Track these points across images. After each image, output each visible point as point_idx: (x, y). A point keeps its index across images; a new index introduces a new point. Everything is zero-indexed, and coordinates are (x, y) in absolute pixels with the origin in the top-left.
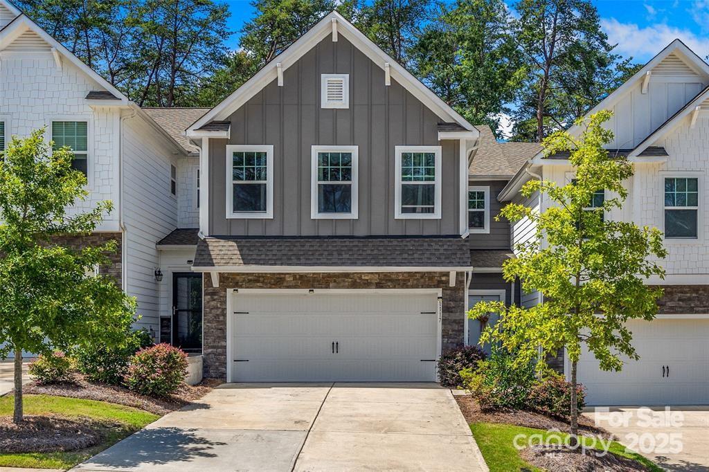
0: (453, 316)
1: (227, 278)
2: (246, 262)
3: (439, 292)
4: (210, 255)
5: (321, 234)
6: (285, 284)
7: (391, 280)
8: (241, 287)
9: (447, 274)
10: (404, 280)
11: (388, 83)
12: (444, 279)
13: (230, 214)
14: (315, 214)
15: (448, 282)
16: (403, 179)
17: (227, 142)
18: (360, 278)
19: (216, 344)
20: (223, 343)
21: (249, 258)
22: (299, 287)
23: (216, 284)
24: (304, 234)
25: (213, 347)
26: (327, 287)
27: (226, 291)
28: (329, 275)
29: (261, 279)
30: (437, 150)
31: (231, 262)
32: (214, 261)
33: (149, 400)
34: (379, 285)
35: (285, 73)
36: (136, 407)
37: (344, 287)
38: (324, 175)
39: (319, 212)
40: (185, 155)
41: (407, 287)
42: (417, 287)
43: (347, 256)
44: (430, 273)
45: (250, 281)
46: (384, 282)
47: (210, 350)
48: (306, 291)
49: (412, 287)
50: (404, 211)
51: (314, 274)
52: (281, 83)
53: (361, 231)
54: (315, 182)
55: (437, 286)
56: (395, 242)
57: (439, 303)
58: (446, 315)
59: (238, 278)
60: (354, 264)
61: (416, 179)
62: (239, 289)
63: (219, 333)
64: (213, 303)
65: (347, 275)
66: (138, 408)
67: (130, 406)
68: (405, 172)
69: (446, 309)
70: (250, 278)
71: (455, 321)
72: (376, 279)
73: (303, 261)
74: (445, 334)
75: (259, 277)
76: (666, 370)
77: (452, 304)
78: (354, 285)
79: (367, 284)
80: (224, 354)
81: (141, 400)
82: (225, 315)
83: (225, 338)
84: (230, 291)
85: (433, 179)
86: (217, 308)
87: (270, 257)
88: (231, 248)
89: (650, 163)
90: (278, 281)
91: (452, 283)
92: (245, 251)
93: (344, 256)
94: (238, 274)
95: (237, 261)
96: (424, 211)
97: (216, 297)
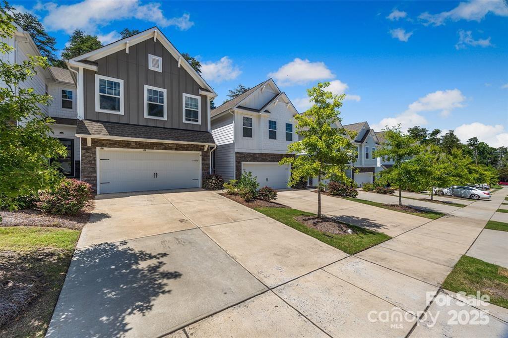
0: (206, 162)
1: (97, 142)
2: (111, 134)
3: (200, 153)
4: (86, 129)
5: (149, 125)
6: (131, 146)
7: (182, 147)
8: (105, 146)
9: (204, 146)
10: (187, 147)
11: (179, 66)
12: (202, 148)
13: (98, 109)
14: (146, 116)
15: (204, 149)
16: (186, 107)
17: (95, 72)
18: (168, 146)
19: (90, 175)
20: (95, 175)
21: (112, 132)
22: (139, 148)
23: (89, 144)
24: (140, 124)
25: (87, 177)
26: (153, 149)
27: (96, 148)
28: (154, 144)
29: (117, 143)
30: (199, 98)
31: (101, 133)
32: (90, 132)
33: (62, 218)
34: (176, 149)
35: (130, 48)
36: (53, 226)
37: (160, 149)
38: (150, 99)
39: (148, 115)
40: (55, 81)
41: (188, 150)
42: (192, 150)
43: (164, 136)
44: (197, 145)
45: (111, 144)
46: (178, 148)
47: (86, 179)
48: (142, 150)
49: (190, 150)
50: (186, 120)
51: (146, 142)
52: (127, 51)
53: (168, 126)
54: (146, 102)
55: (200, 151)
56: (184, 132)
57: (201, 157)
58: (203, 162)
59: (103, 142)
60: (168, 139)
61: (191, 108)
62: (104, 148)
63: (91, 170)
64: (87, 154)
65: (162, 144)
66: (56, 226)
67: (48, 226)
68: (186, 104)
69: (203, 160)
70: (111, 142)
71: (206, 164)
72: (175, 146)
73: (143, 136)
74: (203, 169)
75: (116, 142)
76: (267, 179)
77: (205, 158)
78: (165, 149)
79: (171, 149)
80: (95, 180)
81: (55, 220)
82: (95, 161)
83: (95, 172)
84: (98, 149)
85: (198, 109)
86: (91, 157)
87: (125, 133)
88: (100, 127)
89: (267, 115)
90: (127, 145)
91: (206, 150)
92: (109, 129)
93: (163, 136)
94: (104, 140)
95: (105, 133)
96: (193, 121)
97: (89, 151)
